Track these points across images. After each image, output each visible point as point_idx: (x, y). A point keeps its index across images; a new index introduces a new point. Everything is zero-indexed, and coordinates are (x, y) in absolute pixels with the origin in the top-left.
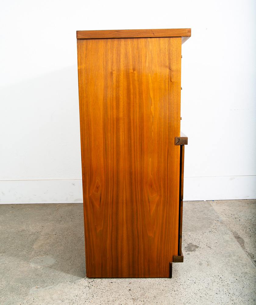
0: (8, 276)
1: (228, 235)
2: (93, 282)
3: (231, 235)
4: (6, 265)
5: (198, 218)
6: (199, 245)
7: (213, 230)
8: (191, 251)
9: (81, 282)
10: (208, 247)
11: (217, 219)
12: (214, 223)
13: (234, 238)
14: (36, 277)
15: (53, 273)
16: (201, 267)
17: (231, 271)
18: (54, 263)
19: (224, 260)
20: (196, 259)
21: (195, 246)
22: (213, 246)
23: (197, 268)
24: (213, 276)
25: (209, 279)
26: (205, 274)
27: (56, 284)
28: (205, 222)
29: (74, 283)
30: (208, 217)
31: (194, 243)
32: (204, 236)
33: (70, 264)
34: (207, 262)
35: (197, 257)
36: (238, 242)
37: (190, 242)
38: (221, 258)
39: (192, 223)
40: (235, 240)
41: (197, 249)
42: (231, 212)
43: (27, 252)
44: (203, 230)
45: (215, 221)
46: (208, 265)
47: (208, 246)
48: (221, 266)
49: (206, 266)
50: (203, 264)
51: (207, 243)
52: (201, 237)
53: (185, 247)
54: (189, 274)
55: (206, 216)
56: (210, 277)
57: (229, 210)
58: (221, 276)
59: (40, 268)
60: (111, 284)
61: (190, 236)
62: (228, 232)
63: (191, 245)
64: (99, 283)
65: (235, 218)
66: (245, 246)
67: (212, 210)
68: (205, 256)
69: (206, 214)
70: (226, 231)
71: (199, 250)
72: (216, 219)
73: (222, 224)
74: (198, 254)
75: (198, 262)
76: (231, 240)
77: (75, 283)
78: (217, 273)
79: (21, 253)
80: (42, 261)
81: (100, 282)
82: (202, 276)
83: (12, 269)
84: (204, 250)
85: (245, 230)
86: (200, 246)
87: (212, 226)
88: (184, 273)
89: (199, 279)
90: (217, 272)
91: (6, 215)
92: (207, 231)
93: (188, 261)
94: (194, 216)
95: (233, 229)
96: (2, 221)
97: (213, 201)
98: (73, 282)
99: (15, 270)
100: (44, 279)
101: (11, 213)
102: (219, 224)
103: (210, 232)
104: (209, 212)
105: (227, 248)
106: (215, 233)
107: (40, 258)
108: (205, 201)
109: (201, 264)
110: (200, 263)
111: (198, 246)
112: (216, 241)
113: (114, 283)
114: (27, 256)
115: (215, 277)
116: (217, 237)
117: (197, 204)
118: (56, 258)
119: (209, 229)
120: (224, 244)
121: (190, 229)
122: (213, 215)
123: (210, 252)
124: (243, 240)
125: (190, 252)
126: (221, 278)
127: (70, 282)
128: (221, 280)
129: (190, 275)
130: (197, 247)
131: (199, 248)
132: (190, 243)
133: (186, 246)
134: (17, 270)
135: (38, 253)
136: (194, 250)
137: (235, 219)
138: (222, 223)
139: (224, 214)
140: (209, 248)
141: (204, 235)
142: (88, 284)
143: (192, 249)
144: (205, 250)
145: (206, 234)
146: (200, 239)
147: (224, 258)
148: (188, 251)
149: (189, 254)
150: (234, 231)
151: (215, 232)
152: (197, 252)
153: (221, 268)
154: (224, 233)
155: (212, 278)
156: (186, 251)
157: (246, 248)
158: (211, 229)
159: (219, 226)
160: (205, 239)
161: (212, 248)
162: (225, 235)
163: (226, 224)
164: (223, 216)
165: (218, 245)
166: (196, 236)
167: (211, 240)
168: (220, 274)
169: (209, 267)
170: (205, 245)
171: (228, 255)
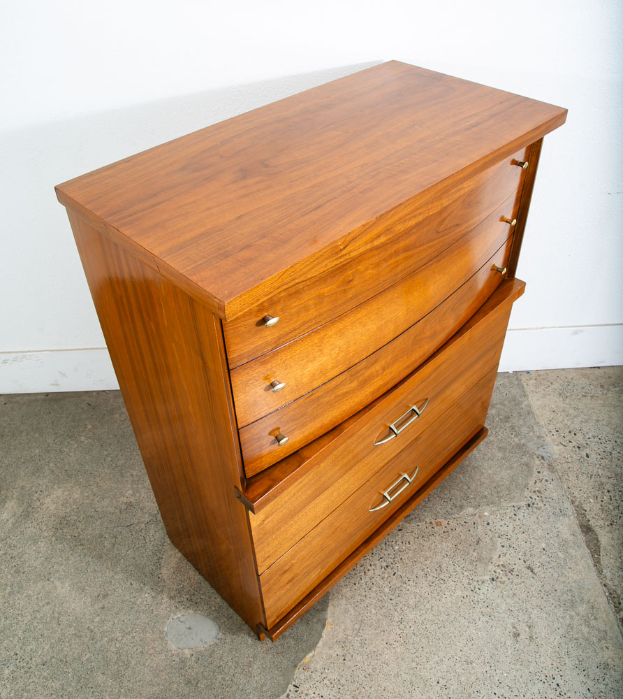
1: (566, 520)
3: (572, 517)
7: (534, 496)
10: (528, 568)
11: (541, 452)
12: (534, 470)
13: (579, 531)
16: (517, 646)
19: (561, 620)
20: (506, 616)
22: (538, 564)
23: (509, 653)
24: (543, 678)
26: (527, 671)
28: (515, 465)
30: (522, 442)
32: (518, 522)
34: (529, 627)
35: (507, 610)
36: (588, 546)
38: (555, 610)
39: (490, 472)
40: (581, 537)
41: (505, 577)
42: (569, 423)
44: (514, 497)
45: (537, 462)
46: (531, 638)
47: (527, 563)
48: (556, 643)
49: (528, 642)
50: (521, 636)
51: (525, 554)
52: (511, 528)
54: (494, 674)
55: (516, 440)
56: (536, 682)
57: (564, 411)
58: (558, 680)
59: (189, 657)
61: (488, 524)
62: (566, 506)
65: (579, 447)
66: (602, 562)
67: (528, 413)
68: (524, 605)
69: (516, 429)
70: (561, 504)
71: (510, 581)
72: (538, 453)
73: (552, 472)
75: (511, 628)
76: (571, 538)
78: (550, 666)
82: (520, 680)
84: (519, 581)
85: (599, 499)
87: (531, 483)
88: (484, 671)
89: (517, 692)
90: (549, 662)
92: (522, 503)
95: (576, 494)
97: (529, 372)
102: (546, 473)
103: (529, 505)
104: (521, 422)
105: (566, 573)
106: (539, 509)
108: (511, 372)
109: (516, 636)
110: (514, 630)
112: (544, 545)
115: (546, 684)
116: (544, 526)
119: (526, 492)
120: (560, 554)
121: (486, 493)
122: (531, 434)
123: (532, 589)
124: (598, 541)
126: (558, 685)
128: (558, 692)
129: (496, 679)
137: (577, 449)
138: (551, 467)
139: (553, 431)
140: (530, 573)
141: (517, 517)
144: (523, 579)
145: (520, 514)
146: (509, 537)
147: (562, 609)
150: (576, 504)
151: (539, 505)
153: (558, 650)
154: (557, 509)
155: (540, 685)
157: (605, 571)
158: (530, 494)
159: (547, 481)
160: (520, 536)
161: (535, 571)
162: (561, 518)
163: (560, 474)
164: (553, 437)
165: (548, 559)
166: (502, 523)
167: (532, 541)
168: (557, 672)
169: (533, 644)
170: (522, 560)
171: (569, 597)
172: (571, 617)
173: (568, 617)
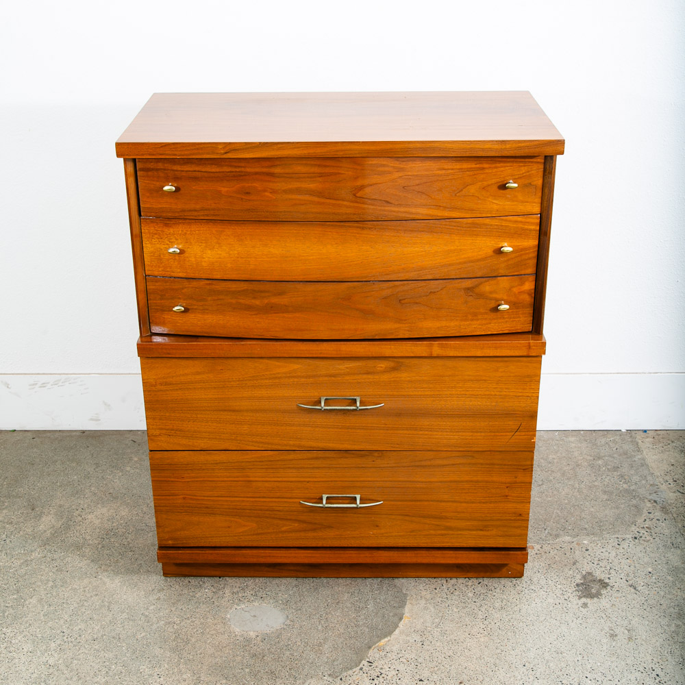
0: (191, 657)
1: (679, 552)
2: (381, 677)
4: (175, 627)
5: (605, 492)
6: (609, 578)
7: (642, 531)
8: (591, 596)
9: (355, 678)
10: (630, 586)
11: (654, 497)
12: (645, 511)
14: (252, 662)
15: (288, 653)
16: (614, 644)
17: (682, 658)
18: (284, 624)
19: (666, 627)
20: (602, 621)
21: (600, 580)
22: (642, 584)
23: (605, 648)
24: (642, 669)
25: (633, 678)
26: (623, 663)
27: (301, 681)
28: (622, 506)
29: (339, 678)
30: (632, 488)
31: (599, 574)
32: (622, 551)
33: (320, 627)
34: (629, 631)
35: (604, 616)
37: (587, 568)
38: (660, 620)
39: (592, 510)
41: (604, 592)
43: (214, 590)
44: (619, 531)
45: (649, 505)
46: (630, 639)
47: (630, 582)
48: (658, 644)
49: (626, 641)
50: (618, 637)
51: (628, 575)
52: (613, 554)
53: (577, 585)
54: (587, 663)
55: (625, 486)
56: (634, 671)
58: (658, 671)
59: (254, 637)
60: (419, 683)
61: (587, 550)
62: (679, 540)
63: (590, 578)
64: (394, 680)
67: (642, 465)
68: (624, 614)
69: (626, 477)
70: (673, 538)
71: (610, 594)
72: (650, 497)
73: (665, 513)
74: (608, 606)
75: (608, 630)
77: (341, 679)
78: (650, 661)
79: (199, 594)
80: (255, 616)
81: (395, 677)
82: (616, 669)
83: (193, 640)
84: (620, 595)
86: (611, 582)
87: (640, 521)
88: (576, 660)
89: (611, 678)
90: (649, 658)
91: (128, 469)
92: (628, 536)
93: (584, 625)
94: (596, 483)
96: (124, 491)
97: (645, 431)
98: (337, 677)
99: (200, 641)
100: (273, 667)
101: (136, 462)
102: (658, 514)
103: (636, 538)
104: (633, 472)
105: (675, 592)
106: (648, 541)
107: (246, 609)
108: (623, 431)
109: (613, 636)
110: (612, 632)
111: (607, 581)
112: (650, 570)
113: (426, 682)
114: (216, 603)
115: (645, 674)
116: (651, 555)
117: (603, 441)
118: (284, 609)
119: (633, 528)
120: (669, 578)
121: (587, 526)
122: (644, 482)
123: (634, 602)
125: (588, 601)
126: (658, 675)
127: (329, 675)
128: (657, 681)
129: (589, 666)
130: (604, 585)
131: (609, 588)
132: (590, 574)
133: (579, 581)
134: (206, 642)
135: (240, 595)
136: (598, 595)
138: (664, 509)
139: (671, 481)
140: (633, 590)
141: (621, 547)
142: (371, 681)
143: (594, 591)
144: (624, 595)
145: (624, 544)
146: (610, 561)
147: (667, 619)
148: (584, 596)
149: (585, 605)
151: (648, 538)
152: (604, 602)
153: (660, 649)
154: (669, 543)
155: (638, 675)
156: (580, 598)
158: (638, 530)
159: (658, 520)
160: (623, 561)
161: (639, 588)
162: (672, 550)
163: (675, 515)
164: (669, 486)
165: (655, 581)
166: (603, 550)
167: (637, 565)
168: (657, 665)
169: (631, 644)
170: (624, 580)
171: (676, 611)
172: (677, 626)
173: (673, 625)
